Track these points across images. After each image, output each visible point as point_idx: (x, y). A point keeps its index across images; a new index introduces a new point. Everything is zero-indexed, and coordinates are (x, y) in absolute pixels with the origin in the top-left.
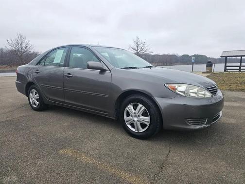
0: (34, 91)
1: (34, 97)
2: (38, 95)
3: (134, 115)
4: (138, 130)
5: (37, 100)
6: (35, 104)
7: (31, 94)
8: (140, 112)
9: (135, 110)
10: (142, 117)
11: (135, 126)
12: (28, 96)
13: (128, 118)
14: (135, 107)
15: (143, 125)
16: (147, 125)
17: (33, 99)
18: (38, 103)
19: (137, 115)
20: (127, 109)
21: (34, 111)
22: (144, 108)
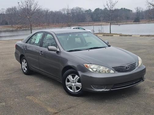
0: (25, 61)
1: (24, 64)
2: (26, 64)
3: (72, 81)
4: (74, 91)
5: (26, 67)
6: (25, 70)
7: (23, 62)
8: (76, 80)
9: (73, 78)
10: (77, 83)
11: (73, 89)
12: (21, 63)
13: (68, 83)
14: (73, 77)
15: (78, 88)
16: (80, 88)
17: (24, 66)
18: (26, 69)
19: (74, 82)
20: (68, 77)
21: (24, 75)
22: (79, 78)
